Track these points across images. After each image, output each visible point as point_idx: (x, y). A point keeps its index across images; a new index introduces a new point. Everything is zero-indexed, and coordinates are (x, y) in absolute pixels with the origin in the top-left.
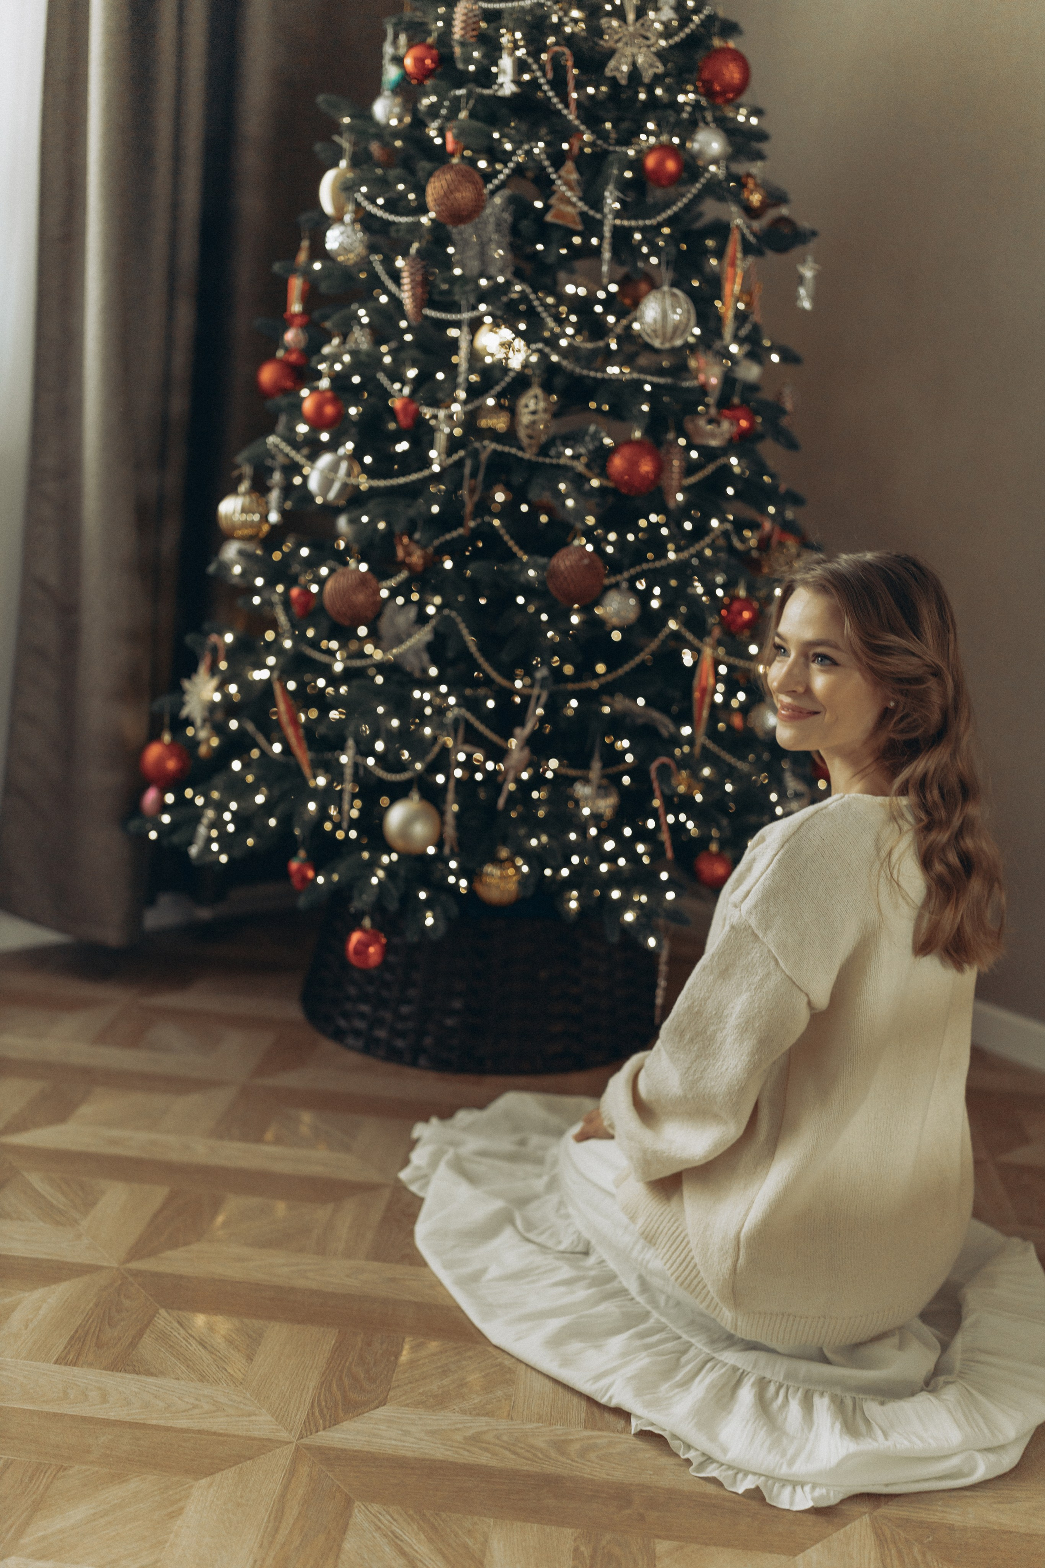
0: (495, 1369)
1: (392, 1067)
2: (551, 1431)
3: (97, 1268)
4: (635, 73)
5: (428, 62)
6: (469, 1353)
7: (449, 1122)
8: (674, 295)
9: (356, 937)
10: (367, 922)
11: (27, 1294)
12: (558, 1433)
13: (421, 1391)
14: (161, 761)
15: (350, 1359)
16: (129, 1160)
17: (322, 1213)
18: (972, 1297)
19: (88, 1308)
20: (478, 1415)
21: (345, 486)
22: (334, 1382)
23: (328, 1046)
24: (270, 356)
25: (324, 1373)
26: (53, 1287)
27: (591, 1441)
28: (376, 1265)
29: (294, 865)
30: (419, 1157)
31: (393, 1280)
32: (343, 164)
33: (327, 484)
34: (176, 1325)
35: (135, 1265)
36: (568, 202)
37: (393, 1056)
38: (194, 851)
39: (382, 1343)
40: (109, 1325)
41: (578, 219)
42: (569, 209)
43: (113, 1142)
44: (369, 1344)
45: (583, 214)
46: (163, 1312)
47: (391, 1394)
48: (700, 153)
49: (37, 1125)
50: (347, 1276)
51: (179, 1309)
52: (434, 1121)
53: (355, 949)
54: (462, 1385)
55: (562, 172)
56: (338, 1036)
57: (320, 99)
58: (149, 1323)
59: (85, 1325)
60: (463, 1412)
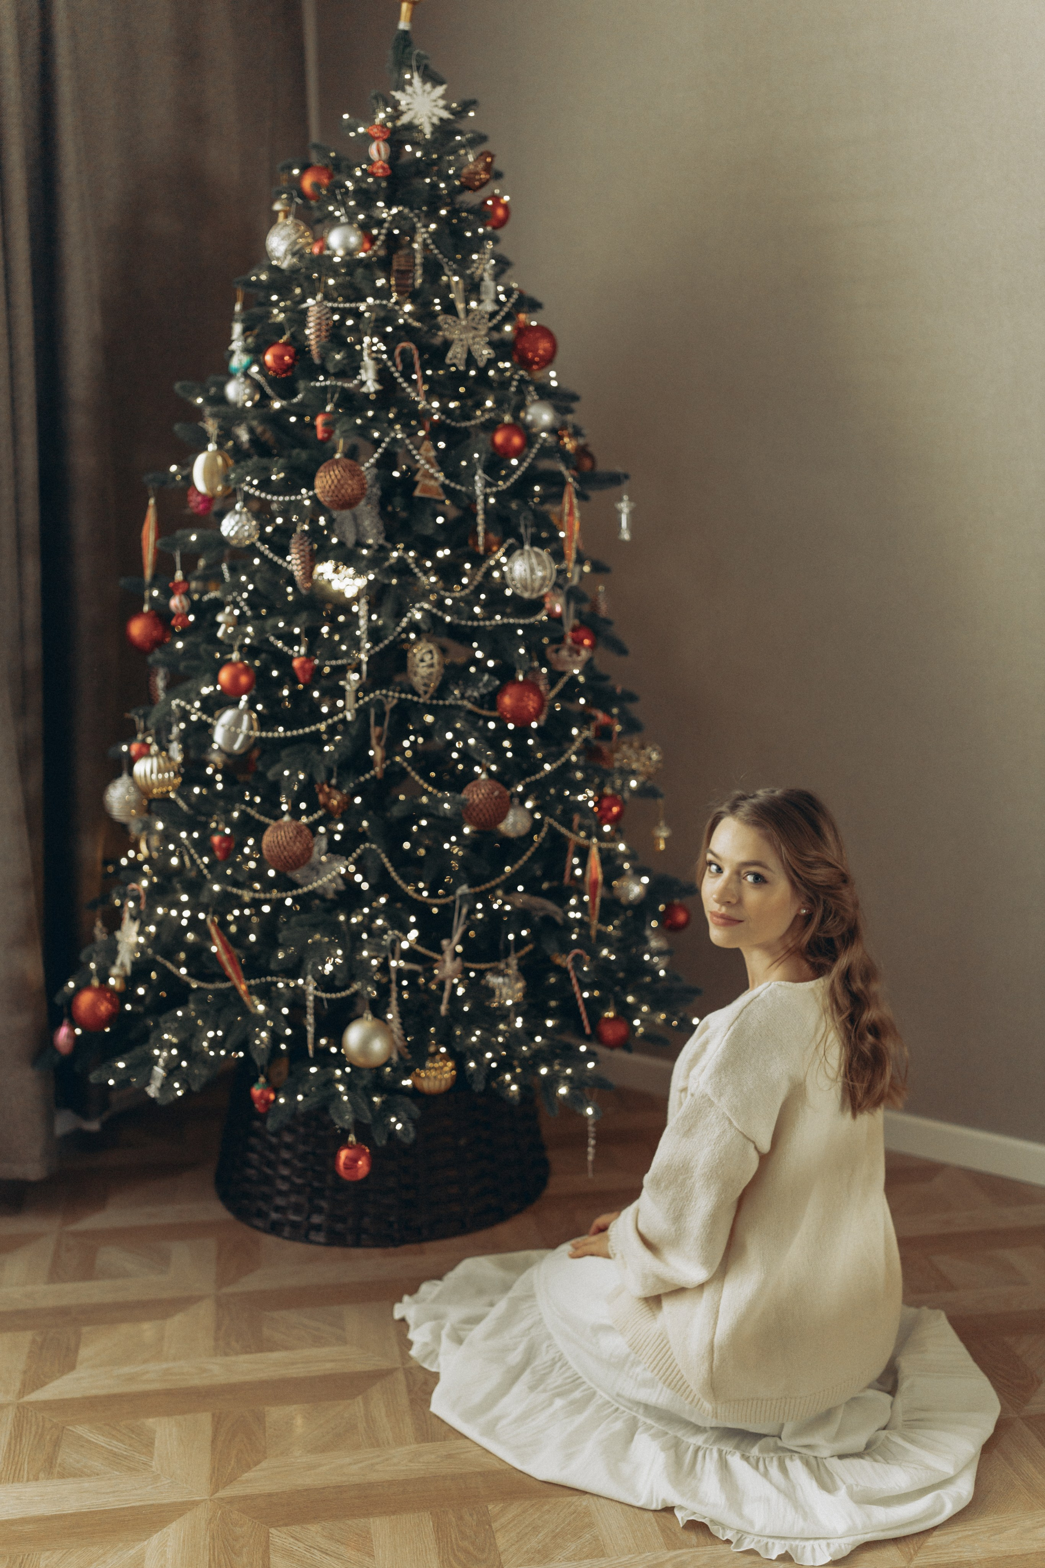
0: (574, 1516)
1: (336, 1251)
2: (644, 1558)
3: (195, 1504)
4: (471, 361)
5: (287, 358)
6: (547, 1507)
7: (415, 1296)
8: (538, 555)
9: (344, 1154)
10: (352, 1138)
11: (146, 1543)
12: (649, 1558)
13: (525, 1549)
14: (94, 1006)
15: (453, 1536)
16: (157, 1393)
17: (356, 1406)
18: (905, 1365)
19: (207, 1543)
20: (580, 1559)
21: (248, 737)
22: (451, 1559)
23: (269, 1241)
24: (137, 612)
25: (439, 1552)
26: (165, 1530)
27: (679, 1559)
28: (427, 1446)
29: (256, 1091)
30: (419, 1336)
31: (449, 1456)
32: (212, 447)
33: (232, 737)
34: (292, 1540)
35: (221, 1494)
36: (432, 477)
37: (335, 1239)
38: (152, 1091)
39: (471, 1515)
40: (235, 1554)
41: (440, 490)
42: (432, 483)
43: (131, 1378)
44: (461, 1518)
45: (443, 486)
46: (272, 1530)
47: (503, 1558)
48: (533, 424)
49: (51, 1377)
50: (410, 1461)
51: (286, 1525)
52: (406, 1298)
53: (345, 1164)
54: (555, 1536)
55: (422, 451)
56: (275, 1229)
57: (177, 386)
58: (267, 1542)
59: (214, 1559)
60: (568, 1559)
